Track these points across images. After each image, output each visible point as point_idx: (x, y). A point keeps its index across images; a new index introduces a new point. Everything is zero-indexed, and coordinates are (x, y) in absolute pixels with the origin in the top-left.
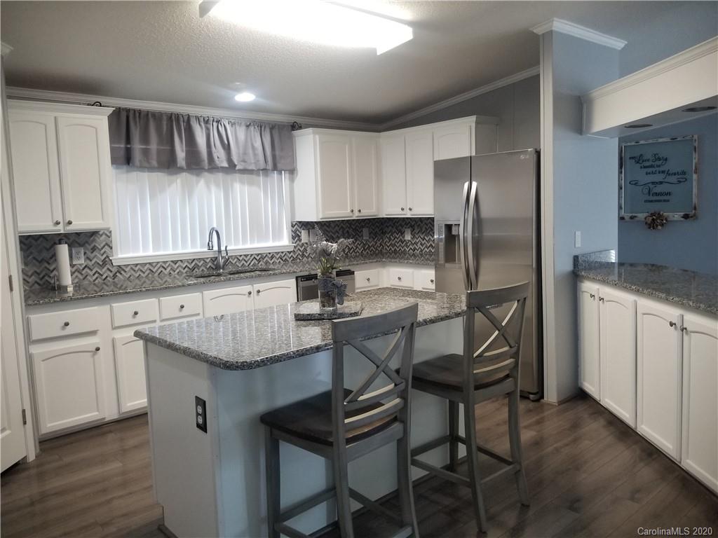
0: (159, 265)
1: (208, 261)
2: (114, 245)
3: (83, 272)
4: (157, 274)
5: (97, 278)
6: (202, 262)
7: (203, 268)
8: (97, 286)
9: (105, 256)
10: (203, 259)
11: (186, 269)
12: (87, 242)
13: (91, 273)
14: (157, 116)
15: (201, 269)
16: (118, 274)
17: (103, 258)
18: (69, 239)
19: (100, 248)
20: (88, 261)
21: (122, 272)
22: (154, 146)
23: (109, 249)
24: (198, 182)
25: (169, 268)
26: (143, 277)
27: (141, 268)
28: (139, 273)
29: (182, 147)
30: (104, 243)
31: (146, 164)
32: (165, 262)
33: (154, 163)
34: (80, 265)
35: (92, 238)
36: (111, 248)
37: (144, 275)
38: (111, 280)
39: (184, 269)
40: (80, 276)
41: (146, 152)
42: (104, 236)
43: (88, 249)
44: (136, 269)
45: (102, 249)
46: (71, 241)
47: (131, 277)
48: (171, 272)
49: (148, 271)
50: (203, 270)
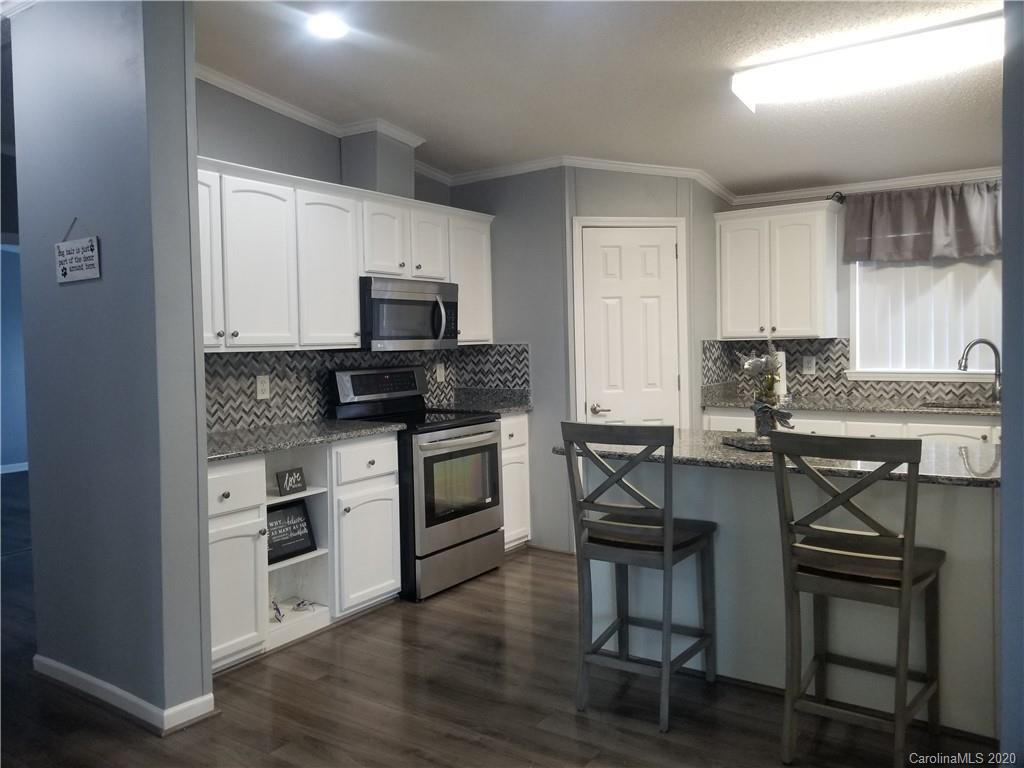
0: (908, 386)
1: (987, 387)
2: (851, 356)
3: (814, 384)
4: (906, 396)
5: (829, 392)
6: (977, 388)
7: (978, 396)
8: (828, 401)
9: (839, 368)
10: (980, 384)
11: (951, 395)
12: (820, 351)
13: (823, 386)
14: (914, 195)
15: (974, 398)
16: (854, 391)
17: (837, 370)
18: (801, 346)
19: (835, 358)
20: (820, 373)
21: (860, 390)
22: (909, 234)
23: (845, 360)
24: (981, 276)
25: (924, 391)
26: (885, 399)
27: (885, 387)
28: (882, 392)
29: (946, 229)
30: (840, 353)
31: (896, 258)
32: (920, 383)
33: (908, 255)
34: (812, 375)
35: (826, 348)
36: (848, 360)
37: (888, 397)
38: (845, 397)
39: (947, 394)
40: (810, 388)
41: (898, 243)
42: (840, 345)
43: (820, 359)
44: (878, 387)
45: (837, 359)
46: (804, 347)
47: (871, 396)
48: (928, 397)
49: (893, 393)
50: (977, 400)
